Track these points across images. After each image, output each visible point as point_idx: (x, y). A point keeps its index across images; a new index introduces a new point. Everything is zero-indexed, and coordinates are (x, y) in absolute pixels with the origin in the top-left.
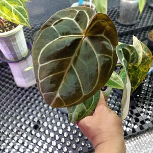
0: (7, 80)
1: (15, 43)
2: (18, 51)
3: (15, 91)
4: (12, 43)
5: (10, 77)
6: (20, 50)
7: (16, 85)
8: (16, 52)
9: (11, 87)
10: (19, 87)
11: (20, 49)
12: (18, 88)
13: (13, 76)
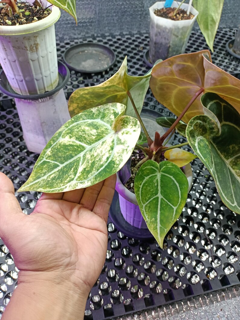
0: (9, 135)
1: (35, 56)
2: (39, 76)
3: (22, 160)
4: (30, 55)
5: (16, 130)
6: (44, 74)
7: (25, 147)
8: (35, 77)
9: (16, 149)
10: (32, 153)
11: (43, 70)
12: (29, 153)
13: (21, 129)
